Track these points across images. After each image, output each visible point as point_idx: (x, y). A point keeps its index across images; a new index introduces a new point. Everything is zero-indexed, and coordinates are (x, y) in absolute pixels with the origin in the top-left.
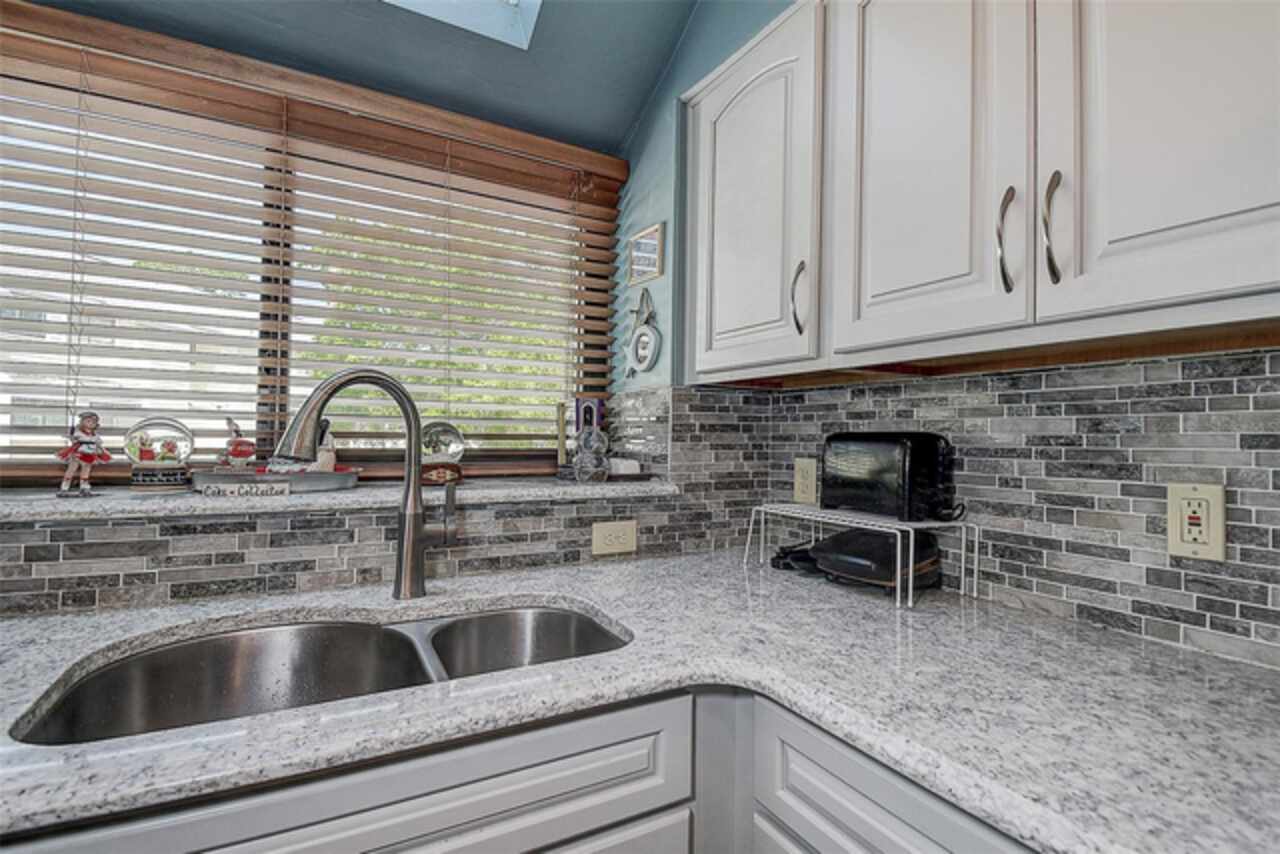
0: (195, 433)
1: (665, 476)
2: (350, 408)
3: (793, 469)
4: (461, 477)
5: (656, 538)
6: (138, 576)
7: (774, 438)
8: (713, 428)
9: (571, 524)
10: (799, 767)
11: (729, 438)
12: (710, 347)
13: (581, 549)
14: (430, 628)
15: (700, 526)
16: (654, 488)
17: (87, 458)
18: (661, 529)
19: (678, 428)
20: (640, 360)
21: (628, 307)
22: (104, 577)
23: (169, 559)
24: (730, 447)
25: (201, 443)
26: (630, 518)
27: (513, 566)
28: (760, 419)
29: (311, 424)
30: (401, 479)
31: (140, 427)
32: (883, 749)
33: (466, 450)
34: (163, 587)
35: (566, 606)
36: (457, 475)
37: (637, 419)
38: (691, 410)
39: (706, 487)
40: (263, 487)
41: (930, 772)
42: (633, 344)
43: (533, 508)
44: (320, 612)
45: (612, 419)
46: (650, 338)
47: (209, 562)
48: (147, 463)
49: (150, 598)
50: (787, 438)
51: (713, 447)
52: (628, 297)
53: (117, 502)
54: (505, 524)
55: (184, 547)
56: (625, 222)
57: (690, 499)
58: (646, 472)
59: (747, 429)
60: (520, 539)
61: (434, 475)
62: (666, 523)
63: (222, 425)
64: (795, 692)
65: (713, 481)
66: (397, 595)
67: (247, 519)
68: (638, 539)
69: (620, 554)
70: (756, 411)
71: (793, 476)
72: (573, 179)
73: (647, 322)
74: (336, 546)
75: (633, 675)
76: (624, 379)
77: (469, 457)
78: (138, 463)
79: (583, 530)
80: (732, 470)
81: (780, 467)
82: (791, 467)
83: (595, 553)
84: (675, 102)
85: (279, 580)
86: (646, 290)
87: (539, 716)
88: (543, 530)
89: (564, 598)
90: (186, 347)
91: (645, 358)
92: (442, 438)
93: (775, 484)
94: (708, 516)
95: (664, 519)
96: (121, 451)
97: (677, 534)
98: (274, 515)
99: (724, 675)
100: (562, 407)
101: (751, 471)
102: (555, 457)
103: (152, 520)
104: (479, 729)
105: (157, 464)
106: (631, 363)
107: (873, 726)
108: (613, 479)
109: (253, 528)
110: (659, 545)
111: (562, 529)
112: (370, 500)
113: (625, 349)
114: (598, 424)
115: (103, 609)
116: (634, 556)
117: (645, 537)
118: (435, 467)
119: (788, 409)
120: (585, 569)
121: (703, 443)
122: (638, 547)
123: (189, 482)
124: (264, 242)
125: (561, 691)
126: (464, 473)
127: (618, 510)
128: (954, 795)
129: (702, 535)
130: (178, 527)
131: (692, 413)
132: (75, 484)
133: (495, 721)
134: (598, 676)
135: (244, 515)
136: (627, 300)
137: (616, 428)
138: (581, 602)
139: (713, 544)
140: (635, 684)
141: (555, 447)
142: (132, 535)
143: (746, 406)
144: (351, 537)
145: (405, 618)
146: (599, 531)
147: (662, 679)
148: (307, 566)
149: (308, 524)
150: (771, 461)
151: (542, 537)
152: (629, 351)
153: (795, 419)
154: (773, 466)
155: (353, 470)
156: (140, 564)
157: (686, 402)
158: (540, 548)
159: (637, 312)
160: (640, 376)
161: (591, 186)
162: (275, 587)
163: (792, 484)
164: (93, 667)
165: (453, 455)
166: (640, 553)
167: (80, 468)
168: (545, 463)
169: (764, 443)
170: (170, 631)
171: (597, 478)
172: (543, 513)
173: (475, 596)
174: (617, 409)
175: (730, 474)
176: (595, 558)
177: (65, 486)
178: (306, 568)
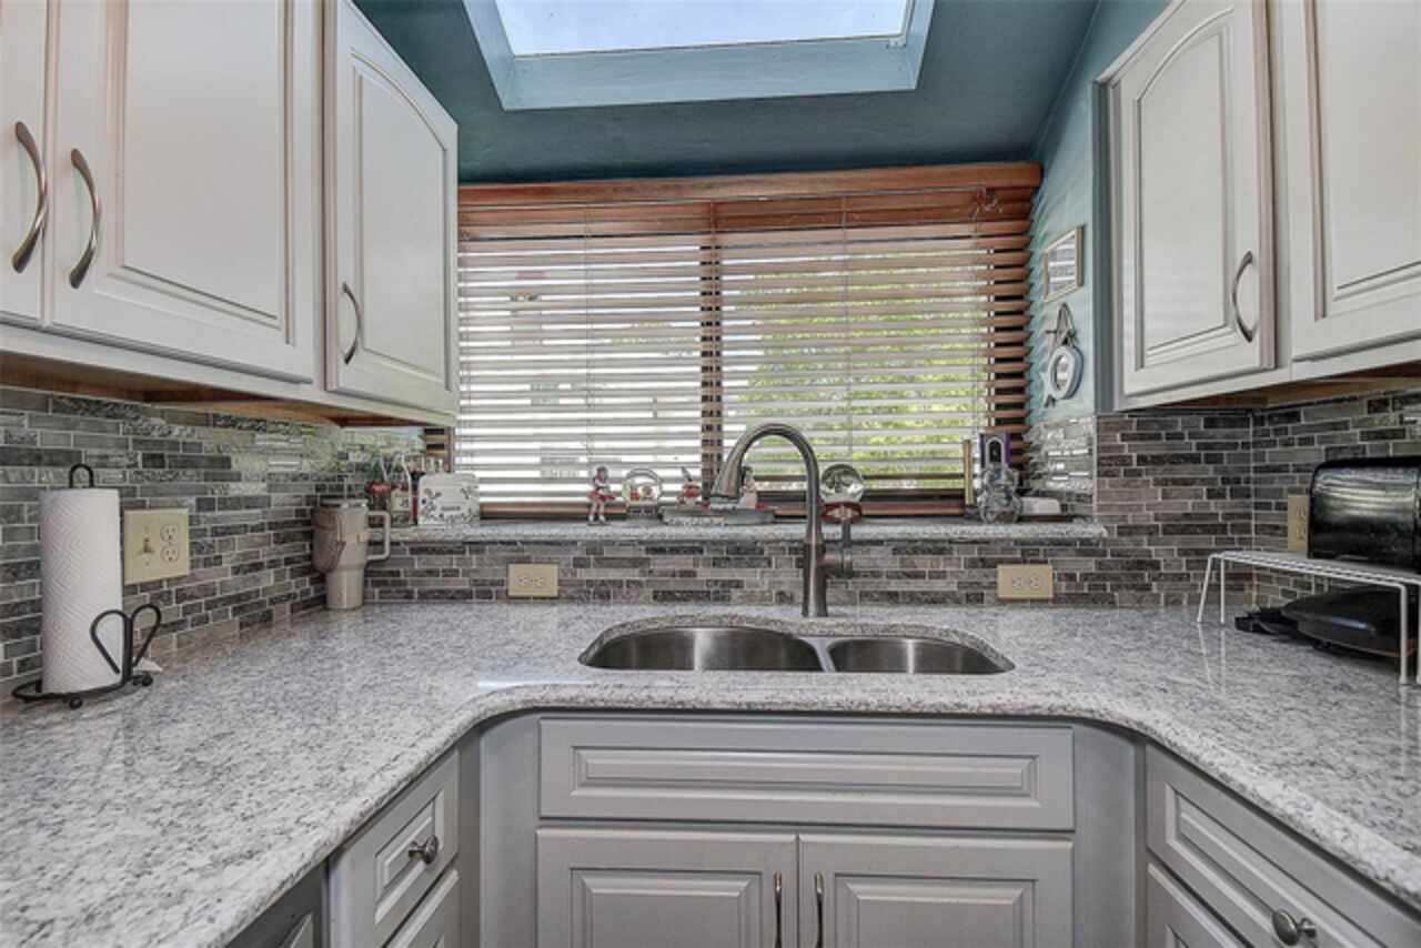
0: (663, 480)
1: (1091, 517)
2: (769, 455)
3: (1286, 509)
4: (861, 515)
5: (1080, 586)
6: (634, 582)
7: (1256, 470)
8: (1157, 460)
9: (972, 564)
10: (1191, 817)
11: (1184, 471)
12: (1141, 364)
13: (985, 592)
14: (830, 642)
15: (1142, 576)
16: (1077, 530)
17: (603, 498)
18: (1085, 577)
19: (1104, 462)
20: (1058, 386)
21: (1047, 327)
22: (614, 581)
23: (651, 572)
24: (1185, 482)
25: (667, 487)
26: (1046, 562)
27: (912, 600)
28: (1235, 446)
29: (735, 469)
30: (804, 517)
31: (629, 476)
32: (1254, 790)
33: (866, 491)
34: (648, 592)
35: (957, 640)
36: (857, 514)
37: (1058, 453)
38: (1123, 440)
39: (1151, 531)
40: (707, 520)
41: (1297, 813)
42: (1053, 367)
43: (930, 546)
44: (748, 619)
45: (1030, 455)
46: (1068, 359)
47: (674, 575)
48: (635, 503)
49: (641, 598)
50: (1277, 469)
51: (1158, 483)
52: (1045, 314)
53: (619, 530)
54: (902, 561)
55: (660, 563)
56: (1040, 231)
57: (1127, 543)
58: (1070, 512)
59: (1210, 460)
60: (918, 575)
61: (836, 513)
62: (1093, 570)
63: (678, 473)
64: (1177, 734)
65: (1160, 524)
66: (805, 613)
67: (697, 545)
68: (1055, 587)
69: (1033, 601)
70: (1228, 437)
71: (1285, 518)
72: (974, 199)
73: (1065, 342)
74: (759, 570)
75: (999, 695)
76: (1042, 409)
77: (869, 496)
78: (631, 503)
79: (986, 571)
80: (1190, 510)
81: (1267, 506)
82: (1282, 507)
83: (1001, 596)
84: (1089, 87)
85: (720, 594)
86: (1065, 305)
87: (905, 709)
88: (941, 569)
89: (955, 632)
90: (650, 415)
91: (1065, 381)
92: (844, 479)
93: (1260, 529)
94: (1155, 565)
95: (1091, 565)
96: (619, 494)
97: (1108, 584)
98: (714, 542)
99: (1103, 712)
100: (968, 444)
101: (1220, 512)
102: (962, 497)
103: (641, 543)
104: (854, 708)
105: (640, 503)
106: (1049, 390)
107: (1252, 770)
108: (1022, 519)
109: (701, 551)
110: (1082, 594)
111: (962, 569)
112: (783, 532)
113: (1043, 375)
114: (1007, 460)
115: (615, 603)
116: (1051, 604)
117: (1064, 584)
118: (836, 505)
119: (1276, 432)
120: (988, 611)
121: (1145, 477)
122: (1055, 595)
123: (660, 517)
124: (703, 324)
125: (926, 695)
126: (865, 512)
127: (1029, 553)
128: (1317, 836)
129: (1147, 588)
130: (656, 548)
131: (1126, 443)
132: (596, 518)
133: (867, 705)
134: (963, 689)
135: (694, 541)
136: (1044, 318)
137: (1035, 464)
138: (972, 637)
139: (1162, 600)
140: (999, 702)
141: (961, 486)
142: (629, 553)
143: (1211, 431)
144: (770, 564)
145: (810, 632)
146: (1005, 574)
147: (1030, 703)
148: (739, 585)
149: (738, 550)
150: (1253, 500)
151: (941, 575)
152: (1046, 377)
153: (1287, 444)
154: (1258, 506)
155: (771, 507)
156: (634, 574)
157: (1117, 430)
158: (939, 586)
159: (1055, 332)
160: (1060, 403)
161: (995, 202)
162: (716, 599)
163: (1285, 529)
164: (613, 637)
165: (854, 495)
166: (1057, 600)
167: (598, 507)
168: (950, 502)
169: (1243, 476)
170: (653, 621)
171: (1005, 518)
172: (941, 551)
173: (870, 621)
174: (1036, 443)
175: (1187, 516)
176: (1003, 602)
177: (591, 518)
178: (737, 587)
